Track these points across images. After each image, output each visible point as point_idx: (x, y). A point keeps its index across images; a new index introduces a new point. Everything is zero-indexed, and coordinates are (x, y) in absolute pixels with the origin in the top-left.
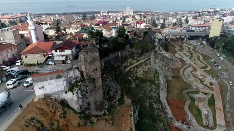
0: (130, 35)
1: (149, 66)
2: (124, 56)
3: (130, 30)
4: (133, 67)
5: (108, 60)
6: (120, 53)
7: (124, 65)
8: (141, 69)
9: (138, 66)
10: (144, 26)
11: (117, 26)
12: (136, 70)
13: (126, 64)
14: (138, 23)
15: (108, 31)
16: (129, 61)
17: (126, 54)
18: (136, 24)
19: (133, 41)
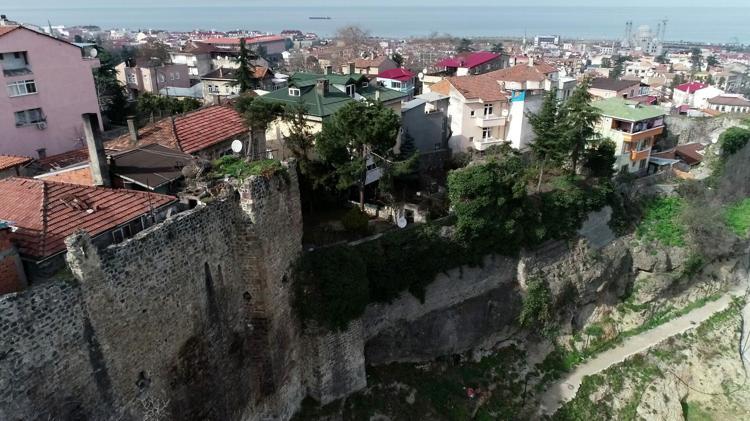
0: (630, 145)
1: (729, 363)
2: (556, 286)
3: (633, 113)
4: (613, 370)
5: (418, 322)
6: (528, 270)
7: (546, 348)
8: (667, 385)
9: (654, 360)
10: (711, 101)
11: (554, 83)
12: (628, 393)
13: (564, 340)
14: (679, 83)
15: (479, 112)
16: (595, 317)
17: (573, 278)
18: (669, 90)
19: (639, 185)
